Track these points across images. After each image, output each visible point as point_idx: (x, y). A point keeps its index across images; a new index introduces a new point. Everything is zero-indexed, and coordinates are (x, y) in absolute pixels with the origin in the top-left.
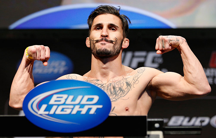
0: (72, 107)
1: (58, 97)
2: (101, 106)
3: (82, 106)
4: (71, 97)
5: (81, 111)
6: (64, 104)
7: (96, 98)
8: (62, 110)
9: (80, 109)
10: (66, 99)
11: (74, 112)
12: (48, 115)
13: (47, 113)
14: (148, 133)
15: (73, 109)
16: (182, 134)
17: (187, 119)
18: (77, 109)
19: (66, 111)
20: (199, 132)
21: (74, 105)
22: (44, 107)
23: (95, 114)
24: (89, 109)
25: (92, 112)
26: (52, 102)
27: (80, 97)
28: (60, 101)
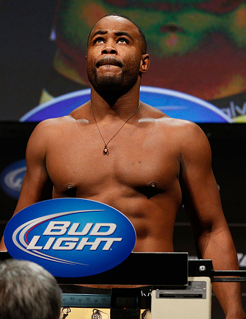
0: (77, 239)
1: (55, 225)
2: (120, 239)
4: (75, 225)
5: (91, 246)
6: (65, 235)
7: (113, 227)
8: (62, 244)
9: (89, 243)
10: (68, 228)
11: (80, 247)
12: (41, 251)
14: (189, 279)
15: (78, 242)
18: (84, 242)
19: (68, 246)
22: (36, 239)
23: (111, 249)
25: (107, 247)
26: (47, 232)
27: (89, 225)
28: (59, 230)
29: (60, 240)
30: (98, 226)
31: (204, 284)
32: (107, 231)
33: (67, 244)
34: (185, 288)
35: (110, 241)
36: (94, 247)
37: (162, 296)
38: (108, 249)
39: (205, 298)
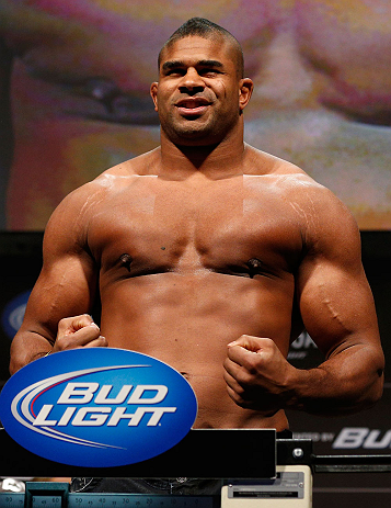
0: (108, 410)
2: (173, 409)
3: (132, 408)
4: (106, 389)
5: (129, 419)
6: (90, 403)
7: (162, 391)
8: (87, 417)
9: (127, 416)
10: (95, 393)
11: (113, 422)
12: (55, 427)
13: (53, 423)
14: (278, 469)
15: (110, 414)
16: (354, 470)
19: (95, 419)
21: (114, 406)
23: (160, 424)
25: (153, 422)
26: (64, 399)
27: (127, 388)
28: (82, 396)
29: (83, 412)
30: (140, 389)
31: (300, 476)
32: (153, 397)
33: (93, 416)
34: (272, 483)
35: (158, 412)
36: (134, 421)
37: (236, 495)
38: (155, 424)
39: (302, 498)
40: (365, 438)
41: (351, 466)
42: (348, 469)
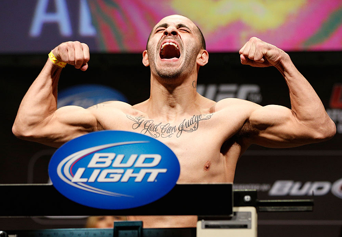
0: (122, 171)
1: (100, 157)
2: (164, 171)
3: (137, 170)
4: (120, 157)
5: (135, 177)
6: (110, 167)
7: (157, 158)
8: (108, 176)
9: (134, 175)
10: (113, 160)
11: (125, 179)
12: (86, 183)
13: (85, 180)
14: (235, 209)
15: (123, 174)
16: (285, 210)
17: (297, 185)
18: (129, 173)
19: (113, 178)
20: (310, 208)
21: (125, 169)
22: (81, 171)
23: (156, 181)
24: (147, 175)
25: (152, 179)
26: (92, 164)
27: (133, 157)
28: (104, 162)
29: (105, 172)
30: (143, 157)
31: (249, 214)
32: (151, 162)
33: (111, 176)
34: (230, 219)
35: (154, 173)
36: (139, 179)
37: (207, 227)
38: (153, 181)
39: (250, 228)
40: (291, 188)
41: (282, 207)
42: (281, 209)
